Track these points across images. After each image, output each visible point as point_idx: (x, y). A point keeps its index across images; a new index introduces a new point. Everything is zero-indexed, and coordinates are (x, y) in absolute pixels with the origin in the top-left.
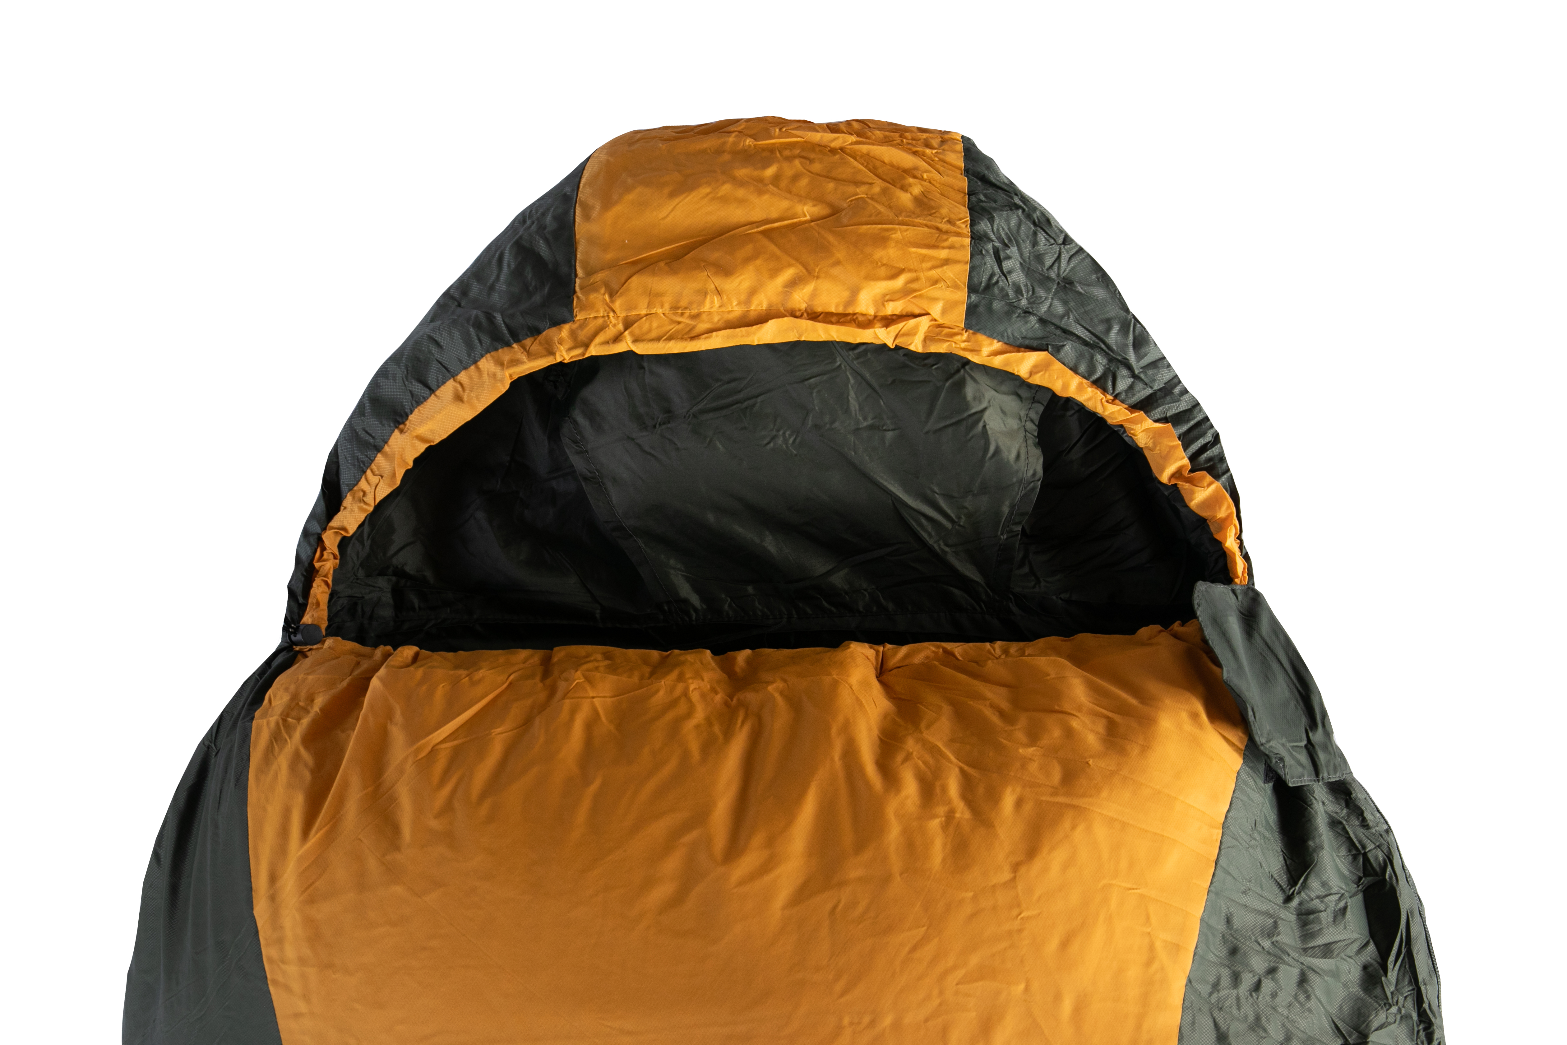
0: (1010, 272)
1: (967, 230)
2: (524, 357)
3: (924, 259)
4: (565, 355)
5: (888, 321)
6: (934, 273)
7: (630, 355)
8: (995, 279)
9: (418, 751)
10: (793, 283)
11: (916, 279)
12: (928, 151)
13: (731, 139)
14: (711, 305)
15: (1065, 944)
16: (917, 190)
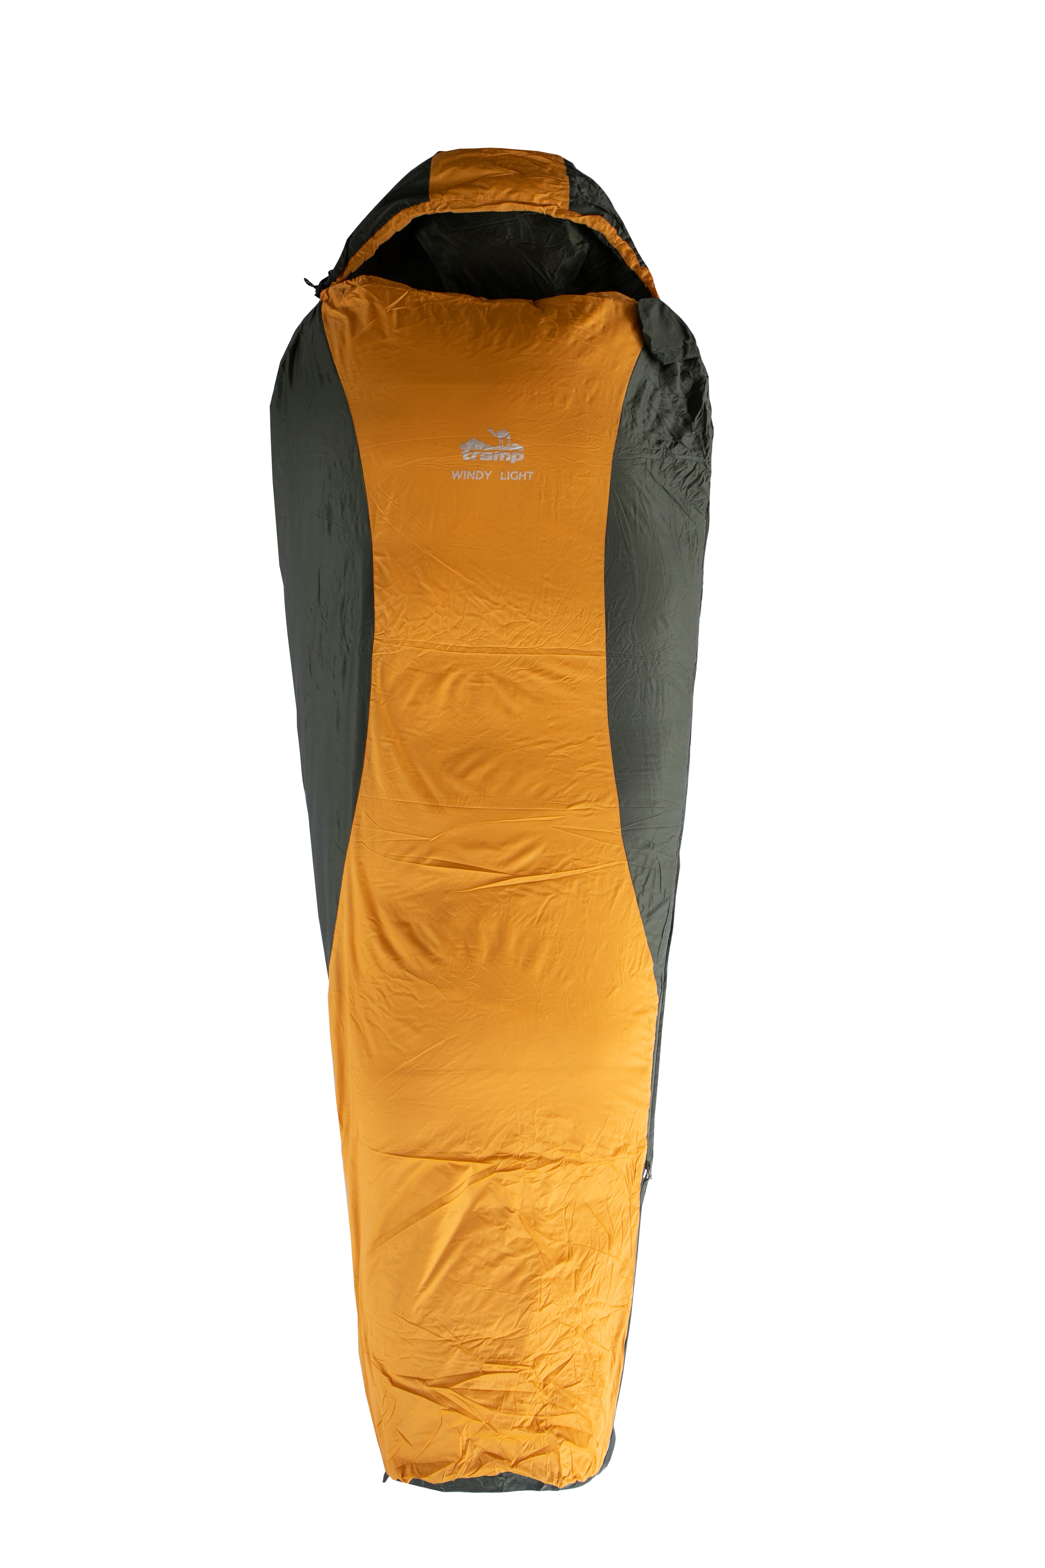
0: (584, 193)
1: (568, 180)
2: (415, 212)
3: (555, 188)
4: (428, 212)
5: (544, 206)
6: (559, 193)
7: (450, 213)
8: (578, 194)
9: (387, 309)
10: (510, 193)
11: (553, 194)
12: (552, 158)
13: (483, 154)
14: (480, 197)
15: (587, 382)
16: (550, 169)
